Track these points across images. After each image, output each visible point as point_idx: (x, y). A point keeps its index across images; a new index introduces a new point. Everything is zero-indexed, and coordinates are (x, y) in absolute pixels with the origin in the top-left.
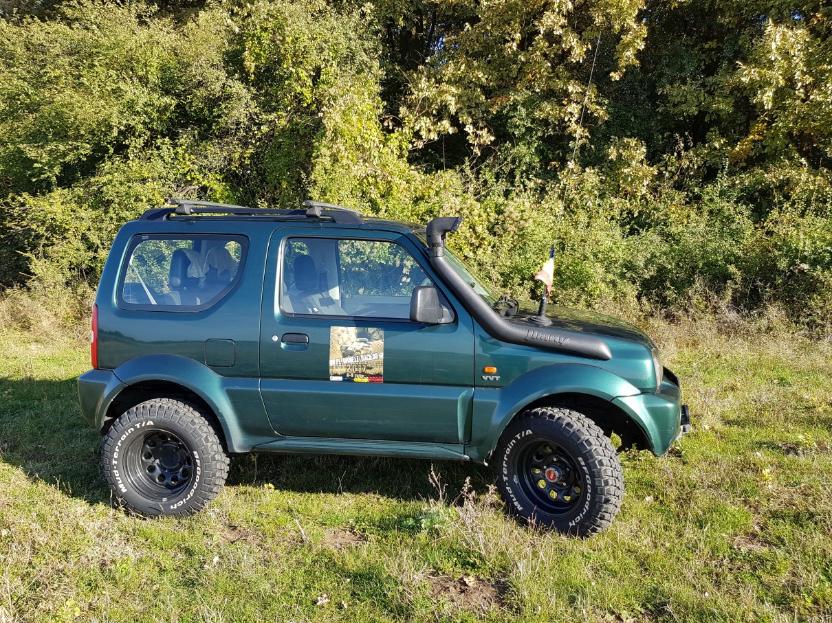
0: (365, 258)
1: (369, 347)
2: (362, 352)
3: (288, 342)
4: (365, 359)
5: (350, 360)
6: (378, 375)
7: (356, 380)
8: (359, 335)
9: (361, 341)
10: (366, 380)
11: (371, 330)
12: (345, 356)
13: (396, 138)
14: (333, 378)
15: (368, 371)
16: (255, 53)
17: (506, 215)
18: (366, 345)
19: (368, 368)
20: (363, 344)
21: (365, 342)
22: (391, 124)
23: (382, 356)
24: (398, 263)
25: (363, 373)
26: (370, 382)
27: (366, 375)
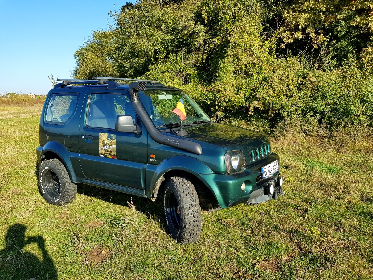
0: (232, 103)
1: (111, 142)
2: (109, 145)
3: (87, 139)
4: (110, 148)
5: (105, 148)
6: (114, 155)
7: (108, 157)
8: (108, 137)
9: (109, 140)
10: (111, 157)
11: (112, 135)
12: (104, 146)
13: (268, 43)
14: (101, 155)
15: (111, 153)
16: (207, 11)
17: (307, 79)
18: (110, 141)
19: (111, 152)
20: (109, 141)
21: (110, 140)
22: (265, 36)
23: (115, 147)
24: (247, 106)
25: (109, 154)
26: (112, 158)
27: (111, 155)
